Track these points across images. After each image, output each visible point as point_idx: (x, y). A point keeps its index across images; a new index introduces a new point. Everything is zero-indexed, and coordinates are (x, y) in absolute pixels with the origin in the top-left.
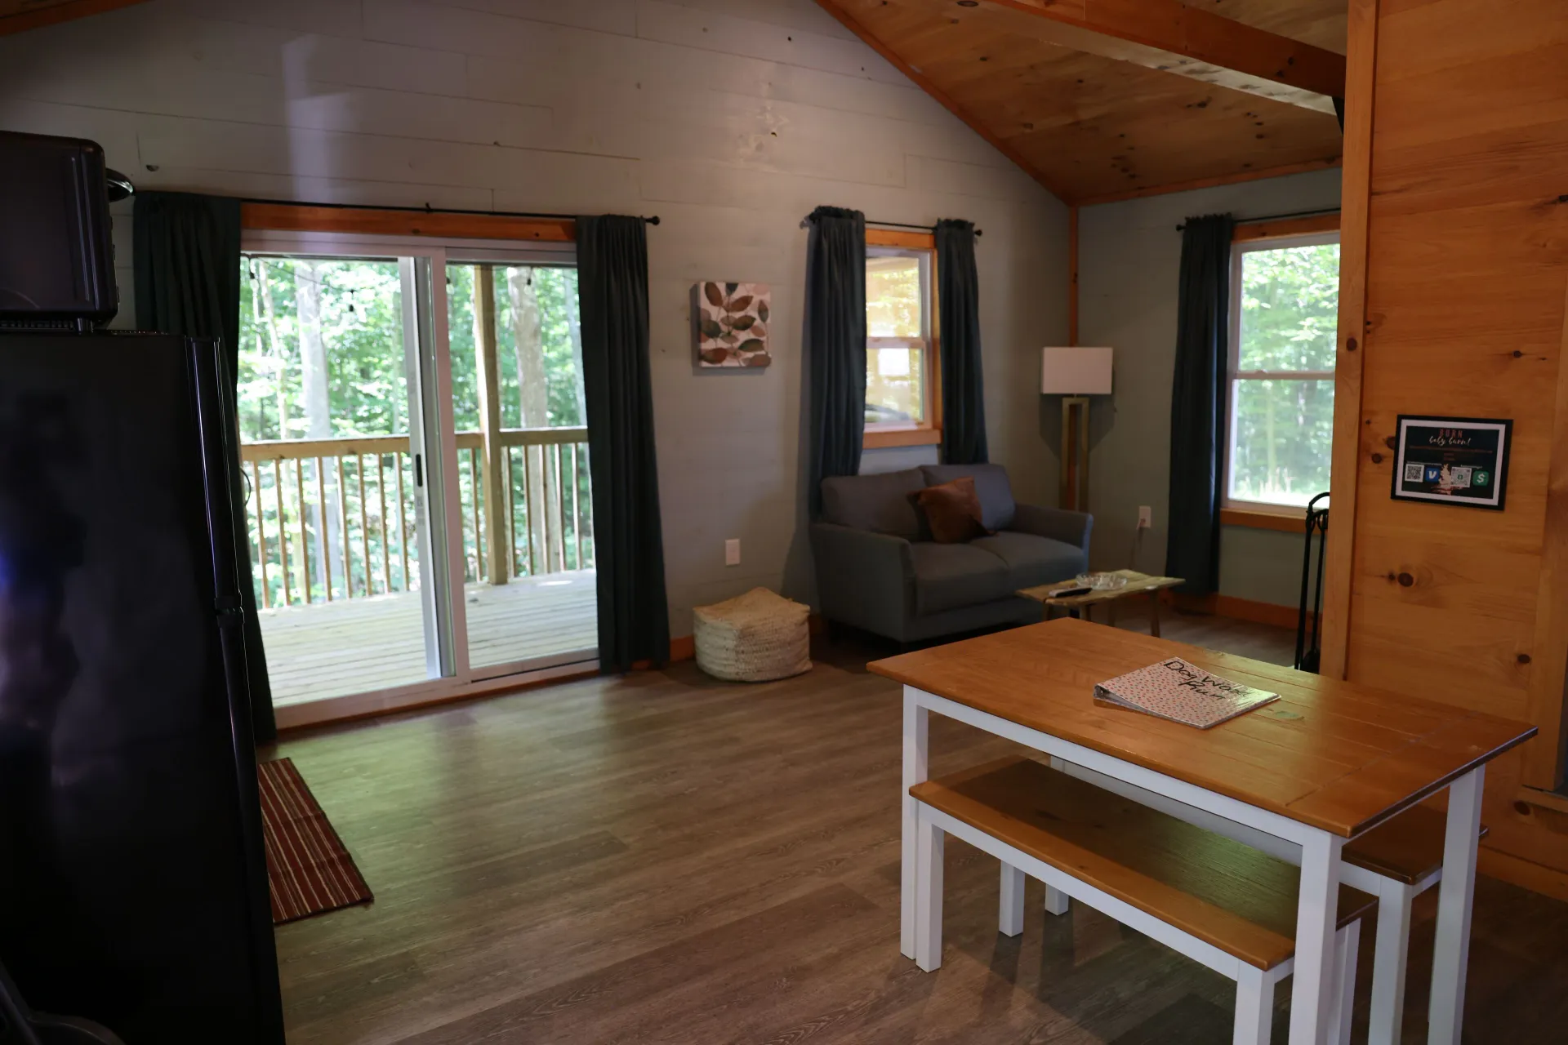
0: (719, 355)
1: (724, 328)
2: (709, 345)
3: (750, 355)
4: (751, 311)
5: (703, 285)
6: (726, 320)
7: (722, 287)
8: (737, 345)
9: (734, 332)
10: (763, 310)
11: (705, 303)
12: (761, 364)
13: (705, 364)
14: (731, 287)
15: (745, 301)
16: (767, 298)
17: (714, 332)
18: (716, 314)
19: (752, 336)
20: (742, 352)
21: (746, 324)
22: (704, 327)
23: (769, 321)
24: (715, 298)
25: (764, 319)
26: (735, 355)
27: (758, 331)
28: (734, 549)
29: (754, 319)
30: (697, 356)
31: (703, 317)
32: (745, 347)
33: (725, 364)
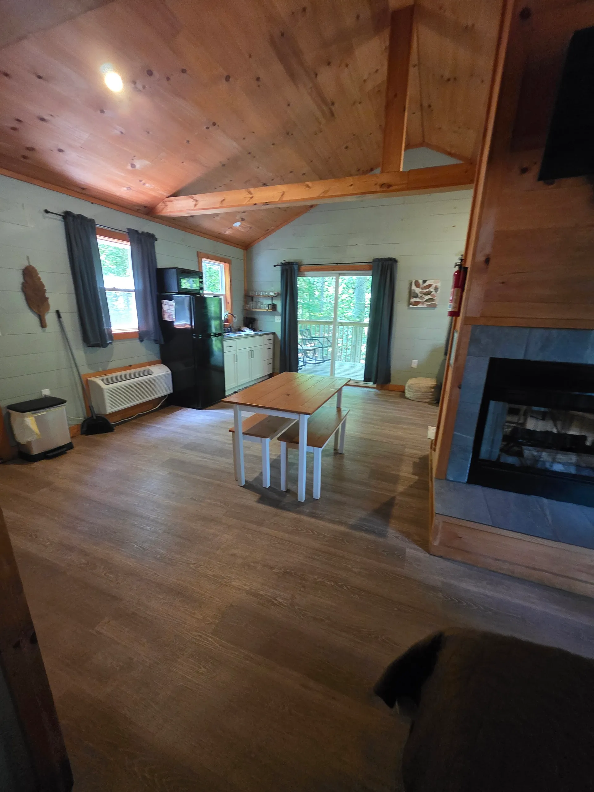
0: (417, 303)
1: (420, 295)
2: (413, 300)
3: (429, 303)
4: (431, 289)
5: (414, 281)
6: (421, 293)
7: (421, 282)
8: (424, 300)
9: (424, 296)
10: (436, 289)
11: (414, 287)
12: (434, 306)
13: (411, 306)
14: (424, 282)
15: (430, 286)
16: (439, 285)
17: (416, 296)
18: (417, 290)
19: (431, 297)
20: (426, 302)
21: (429, 293)
22: (412, 295)
23: (438, 292)
24: (417, 285)
25: (436, 292)
26: (423, 303)
27: (433, 296)
28: (415, 363)
29: (432, 292)
30: (410, 303)
31: (413, 291)
32: (427, 301)
33: (418, 306)
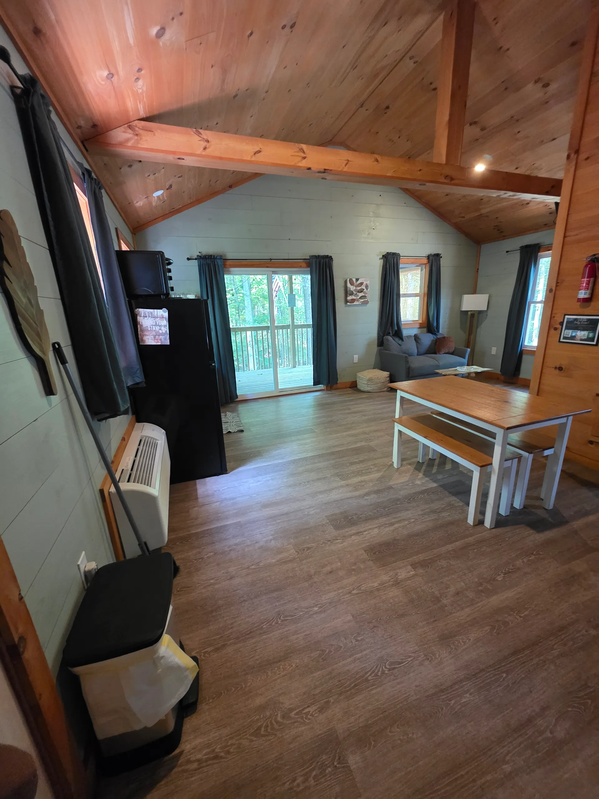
0: (353, 301)
1: (355, 293)
2: (349, 298)
3: (362, 300)
4: (363, 287)
5: (348, 280)
6: (355, 290)
7: (354, 280)
8: (359, 297)
9: (358, 294)
10: (367, 287)
11: (349, 285)
12: (366, 303)
13: (348, 304)
14: (357, 280)
15: (361, 284)
16: (368, 283)
17: (352, 294)
18: (352, 288)
19: (363, 295)
20: (360, 300)
21: (361, 291)
22: (348, 292)
23: (368, 290)
24: (352, 284)
25: (367, 289)
26: (358, 300)
27: (365, 293)
28: (356, 358)
29: (364, 289)
30: (346, 301)
31: (348, 289)
32: (361, 298)
33: (355, 303)
